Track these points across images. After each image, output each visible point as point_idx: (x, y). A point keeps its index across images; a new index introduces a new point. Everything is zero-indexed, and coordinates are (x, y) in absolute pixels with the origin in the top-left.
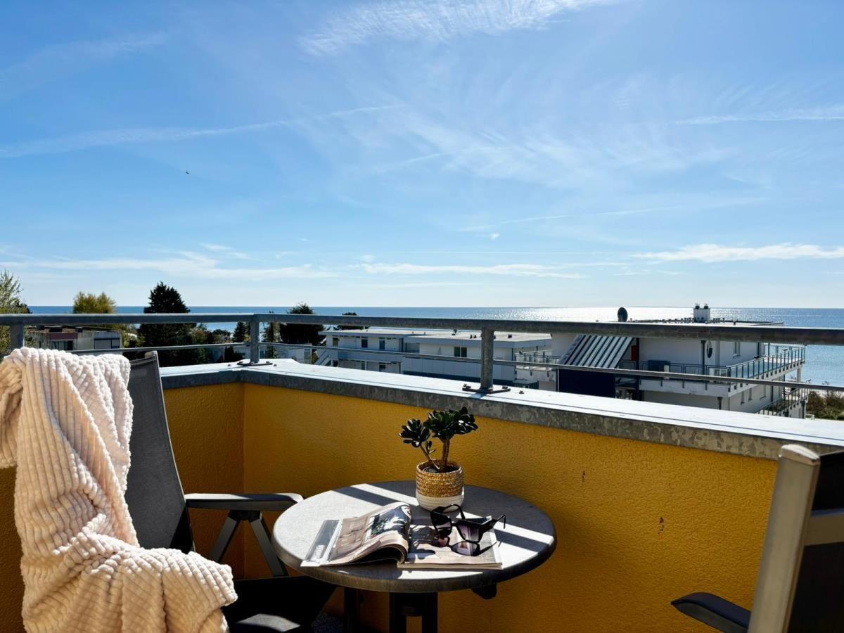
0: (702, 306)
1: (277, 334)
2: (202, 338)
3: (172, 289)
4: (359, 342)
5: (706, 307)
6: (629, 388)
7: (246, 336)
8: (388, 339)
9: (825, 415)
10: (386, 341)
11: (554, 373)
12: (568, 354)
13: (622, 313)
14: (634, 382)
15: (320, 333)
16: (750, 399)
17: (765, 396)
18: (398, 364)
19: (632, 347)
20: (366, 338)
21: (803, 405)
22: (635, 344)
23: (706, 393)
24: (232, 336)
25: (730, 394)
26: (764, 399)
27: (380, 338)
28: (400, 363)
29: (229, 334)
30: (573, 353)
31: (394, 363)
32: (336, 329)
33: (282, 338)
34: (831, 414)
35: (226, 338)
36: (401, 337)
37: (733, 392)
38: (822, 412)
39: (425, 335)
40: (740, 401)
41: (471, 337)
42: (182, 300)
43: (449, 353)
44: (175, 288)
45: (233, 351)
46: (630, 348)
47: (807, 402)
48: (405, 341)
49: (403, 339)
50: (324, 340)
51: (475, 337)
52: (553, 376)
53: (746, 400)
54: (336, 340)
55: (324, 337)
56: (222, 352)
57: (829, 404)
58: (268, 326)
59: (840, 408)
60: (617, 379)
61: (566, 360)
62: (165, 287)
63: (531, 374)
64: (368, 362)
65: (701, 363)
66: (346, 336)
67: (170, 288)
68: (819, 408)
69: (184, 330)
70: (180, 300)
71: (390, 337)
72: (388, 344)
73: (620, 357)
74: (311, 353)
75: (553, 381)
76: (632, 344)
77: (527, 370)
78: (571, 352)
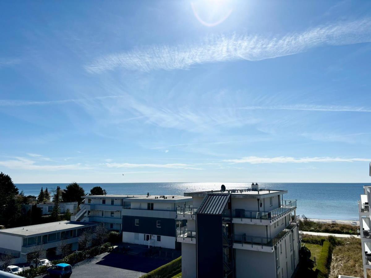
0: (255, 184)
1: (60, 197)
2: (21, 200)
3: (7, 176)
4: (101, 201)
5: (257, 184)
6: (227, 222)
7: (44, 198)
8: (115, 199)
9: (305, 230)
10: (115, 201)
11: (195, 216)
12: (201, 207)
13: (223, 187)
14: (230, 219)
15: (82, 197)
16: (278, 225)
17: (283, 224)
18: (120, 211)
19: (228, 203)
20: (105, 199)
21: (298, 227)
22: (230, 202)
23: (261, 224)
24: (37, 199)
25: (271, 224)
26: (283, 225)
27: (112, 199)
28: (121, 211)
29: (35, 198)
30: (203, 206)
31: (118, 211)
32: (90, 195)
33: (63, 199)
34: (307, 229)
35: (34, 200)
36: (122, 198)
37: (272, 223)
38: (303, 228)
39: (133, 197)
40: (274, 227)
41: (156, 198)
42: (12, 181)
43: (145, 206)
44: (8, 175)
45: (36, 206)
46: (227, 203)
47: (299, 225)
48: (124, 201)
49: (123, 199)
50: (84, 200)
51: (157, 198)
52: (194, 217)
53: (276, 226)
54: (90, 200)
55: (84, 199)
56: (31, 207)
57: (305, 225)
58: (56, 193)
59: (310, 226)
60: (223, 218)
61: (200, 210)
62: (3, 174)
63: (184, 217)
64: (105, 211)
65: (258, 210)
66: (95, 198)
67: (6, 175)
68: (302, 226)
69: (11, 196)
70: (11, 181)
71: (117, 199)
72: (116, 202)
73: (224, 208)
74: (77, 207)
75: (194, 220)
76: (228, 202)
77: (182, 214)
78: (202, 205)
